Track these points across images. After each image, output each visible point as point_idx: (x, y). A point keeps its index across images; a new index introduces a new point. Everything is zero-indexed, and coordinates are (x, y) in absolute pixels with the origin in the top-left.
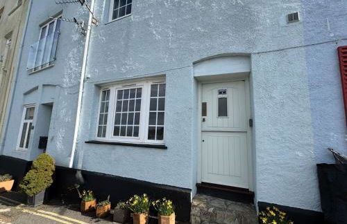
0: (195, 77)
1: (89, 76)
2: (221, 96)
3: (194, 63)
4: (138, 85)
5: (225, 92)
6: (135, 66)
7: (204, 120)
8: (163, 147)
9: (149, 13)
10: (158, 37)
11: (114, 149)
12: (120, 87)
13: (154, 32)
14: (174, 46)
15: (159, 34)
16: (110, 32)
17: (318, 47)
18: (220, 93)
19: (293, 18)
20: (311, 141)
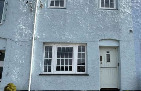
0: (99, 46)
1: (38, 37)
2: (108, 54)
3: (99, 40)
4: (71, 46)
5: (109, 52)
6: (71, 37)
7: (101, 63)
8: (87, 75)
9: (77, 12)
10: (82, 25)
11: (60, 77)
12: (60, 46)
13: (81, 23)
14: (91, 31)
15: (83, 24)
16: (52, 15)
17: (137, 42)
18: (107, 52)
19: (131, 31)
20: (135, 70)
